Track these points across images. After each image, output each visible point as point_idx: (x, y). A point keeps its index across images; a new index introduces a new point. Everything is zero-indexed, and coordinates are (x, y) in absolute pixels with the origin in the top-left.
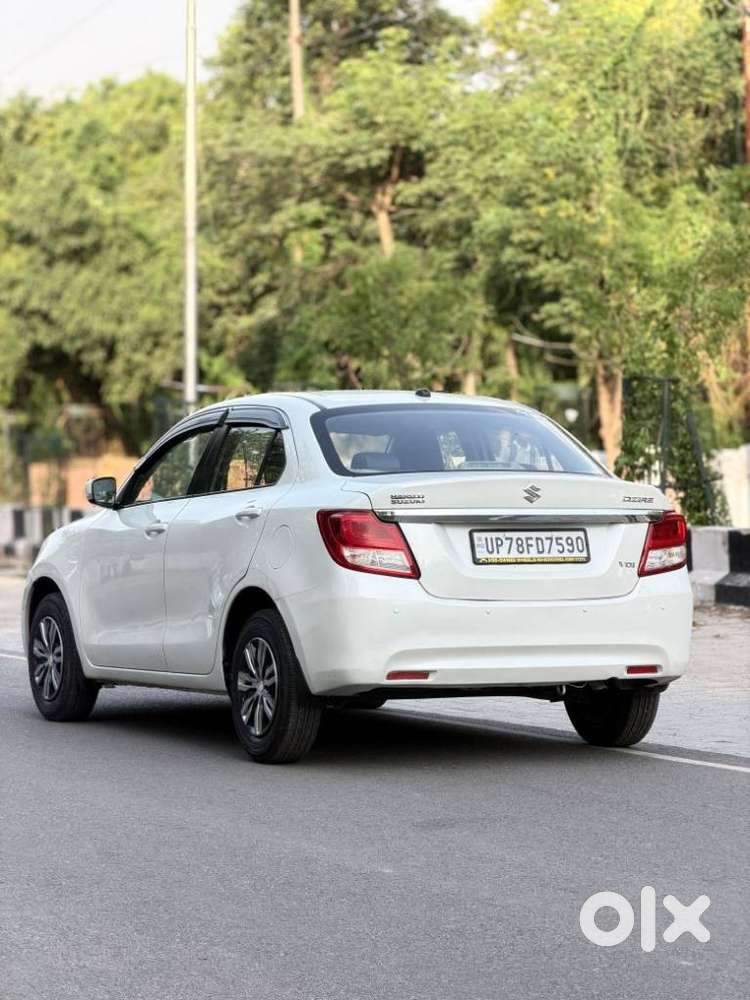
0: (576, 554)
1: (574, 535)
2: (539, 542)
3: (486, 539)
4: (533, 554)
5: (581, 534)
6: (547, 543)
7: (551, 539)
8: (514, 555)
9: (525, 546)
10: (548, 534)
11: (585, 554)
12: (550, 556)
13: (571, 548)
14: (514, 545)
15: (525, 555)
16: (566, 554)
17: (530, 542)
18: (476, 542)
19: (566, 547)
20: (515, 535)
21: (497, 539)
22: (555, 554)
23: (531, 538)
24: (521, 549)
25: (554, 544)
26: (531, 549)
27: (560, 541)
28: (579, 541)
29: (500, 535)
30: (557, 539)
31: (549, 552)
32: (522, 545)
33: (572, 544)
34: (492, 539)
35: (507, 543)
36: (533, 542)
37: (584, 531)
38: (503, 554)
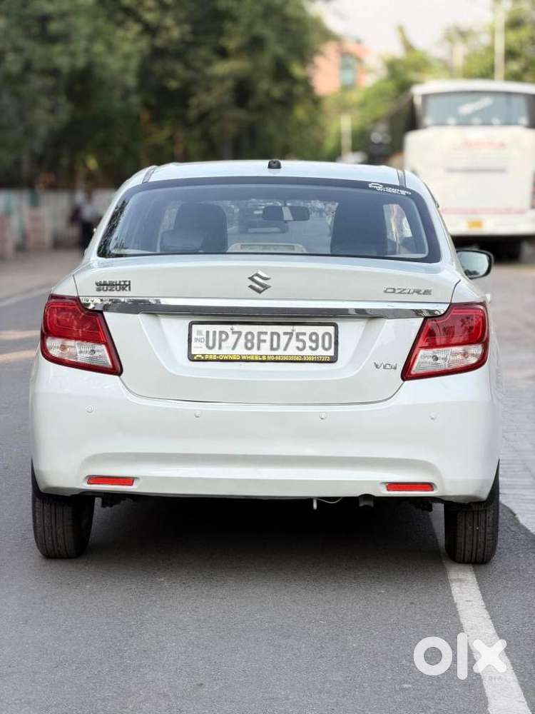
0: (320, 352)
1: (320, 330)
2: (275, 337)
3: (208, 332)
4: (265, 350)
5: (331, 329)
6: (284, 339)
7: (291, 334)
8: (241, 351)
9: (255, 341)
10: (288, 329)
11: (331, 353)
12: (285, 353)
13: (314, 345)
14: (242, 341)
15: (254, 352)
16: (307, 352)
17: (263, 337)
18: (194, 335)
19: (309, 344)
20: (245, 329)
21: (221, 333)
22: (292, 351)
23: (266, 333)
24: (249, 345)
25: (292, 340)
26: (262, 344)
27: (301, 337)
28: (327, 337)
29: (227, 328)
30: (298, 335)
31: (285, 349)
32: (252, 341)
33: (316, 341)
34: (215, 332)
35: (233, 338)
36: (267, 338)
37: (336, 326)
38: (226, 351)
